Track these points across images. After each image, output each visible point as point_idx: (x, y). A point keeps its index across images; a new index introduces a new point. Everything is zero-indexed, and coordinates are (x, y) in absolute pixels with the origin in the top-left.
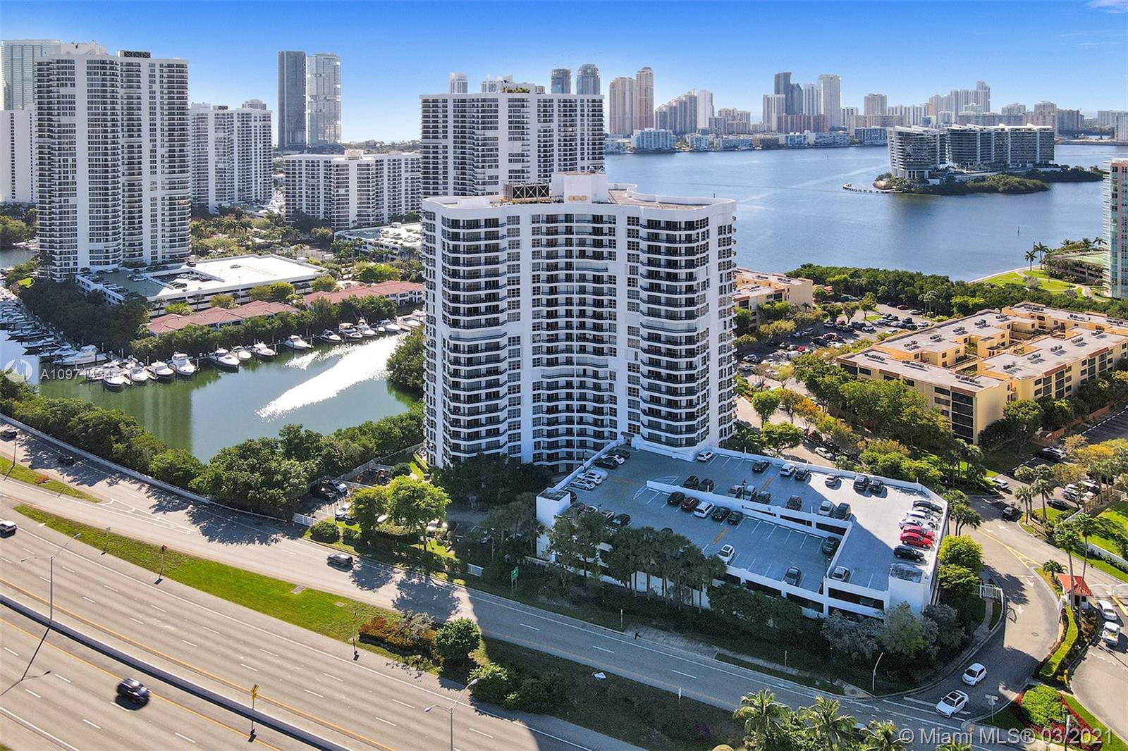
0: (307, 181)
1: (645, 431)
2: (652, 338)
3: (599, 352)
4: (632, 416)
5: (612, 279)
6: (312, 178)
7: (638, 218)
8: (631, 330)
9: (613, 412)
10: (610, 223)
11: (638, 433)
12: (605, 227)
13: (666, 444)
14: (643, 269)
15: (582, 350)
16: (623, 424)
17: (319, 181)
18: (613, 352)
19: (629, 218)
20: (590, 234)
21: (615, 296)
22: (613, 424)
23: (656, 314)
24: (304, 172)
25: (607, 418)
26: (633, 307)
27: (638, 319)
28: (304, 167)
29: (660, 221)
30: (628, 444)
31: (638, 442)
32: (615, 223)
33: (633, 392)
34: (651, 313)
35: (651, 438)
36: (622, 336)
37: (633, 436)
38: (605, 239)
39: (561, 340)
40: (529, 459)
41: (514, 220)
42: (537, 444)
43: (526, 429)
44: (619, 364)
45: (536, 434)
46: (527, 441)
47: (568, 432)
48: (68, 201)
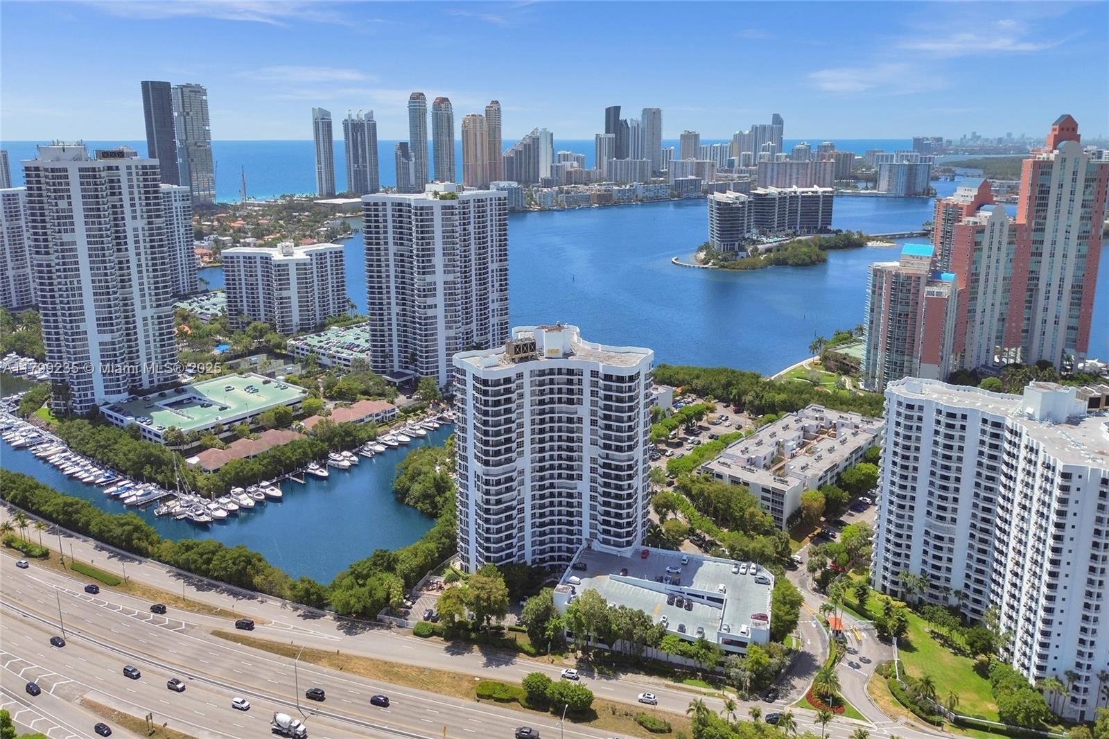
1: (601, 536)
2: (605, 466)
3: (570, 477)
4: (592, 526)
5: (580, 420)
7: (598, 372)
8: (593, 460)
9: (580, 523)
10: (579, 375)
11: (596, 539)
12: (576, 378)
13: (613, 545)
14: (601, 413)
15: (559, 476)
16: (586, 534)
18: (580, 477)
19: (591, 371)
20: (565, 384)
21: (582, 433)
22: (580, 533)
23: (609, 448)
25: (575, 527)
26: (594, 443)
27: (597, 452)
29: (612, 376)
30: (589, 547)
31: (597, 546)
32: (582, 375)
33: (593, 508)
34: (606, 447)
35: (606, 542)
36: (586, 466)
37: (593, 541)
38: (576, 388)
39: (548, 469)
40: (529, 563)
41: (520, 376)
42: (534, 551)
43: (528, 542)
44: (583, 487)
45: (533, 544)
46: (528, 550)
47: (552, 541)
48: (78, 327)
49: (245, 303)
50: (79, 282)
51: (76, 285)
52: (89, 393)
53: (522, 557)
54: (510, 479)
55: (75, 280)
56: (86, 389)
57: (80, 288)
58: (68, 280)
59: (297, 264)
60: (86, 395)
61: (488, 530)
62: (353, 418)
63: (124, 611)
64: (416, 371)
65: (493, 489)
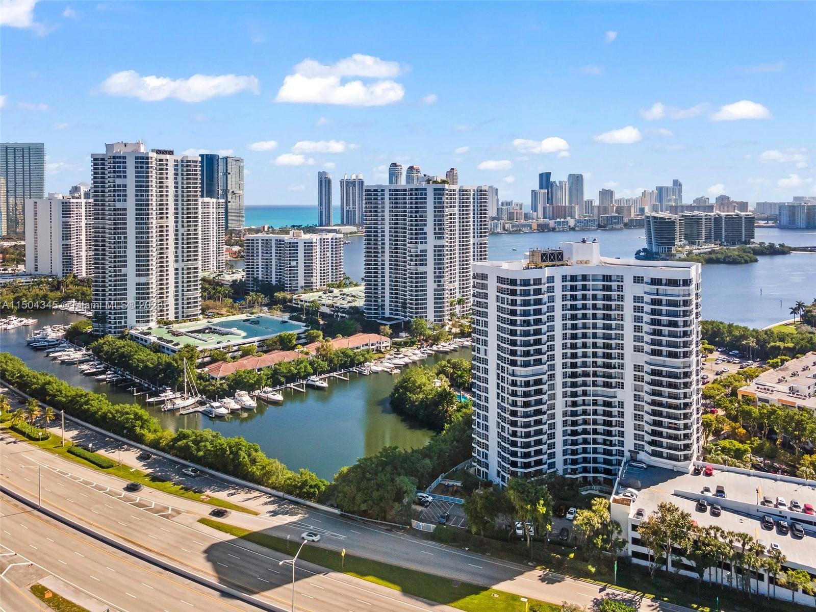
0: (262, 256)
1: (648, 448)
2: (653, 373)
3: (607, 385)
4: (637, 437)
5: (620, 327)
6: (267, 253)
7: (643, 277)
8: (637, 368)
9: (621, 434)
10: (618, 281)
11: (643, 451)
12: (614, 285)
13: (667, 458)
14: (647, 318)
15: (594, 384)
16: (629, 444)
17: (271, 256)
18: (621, 386)
19: (634, 277)
20: (601, 290)
21: (623, 340)
22: (621, 444)
23: (659, 353)
24: (260, 248)
25: (615, 439)
26: (638, 349)
27: (642, 359)
28: (260, 245)
29: (661, 279)
30: (634, 459)
31: (644, 459)
32: (622, 281)
33: (638, 417)
34: (654, 353)
35: (654, 454)
36: (629, 374)
37: (638, 453)
38: (614, 294)
39: (580, 376)
40: (561, 473)
41: (551, 279)
42: (565, 461)
43: (559, 449)
44: (626, 395)
45: (565, 452)
46: (559, 459)
47: (585, 451)
48: (120, 271)
49: (260, 273)
50: (125, 238)
51: (123, 240)
52: (123, 321)
53: (552, 465)
54: (539, 382)
55: (122, 236)
56: (121, 318)
57: (126, 242)
58: (117, 236)
59: (305, 243)
60: (120, 323)
61: (514, 434)
62: (351, 346)
63: (97, 487)
64: (405, 316)
65: (520, 390)
